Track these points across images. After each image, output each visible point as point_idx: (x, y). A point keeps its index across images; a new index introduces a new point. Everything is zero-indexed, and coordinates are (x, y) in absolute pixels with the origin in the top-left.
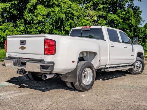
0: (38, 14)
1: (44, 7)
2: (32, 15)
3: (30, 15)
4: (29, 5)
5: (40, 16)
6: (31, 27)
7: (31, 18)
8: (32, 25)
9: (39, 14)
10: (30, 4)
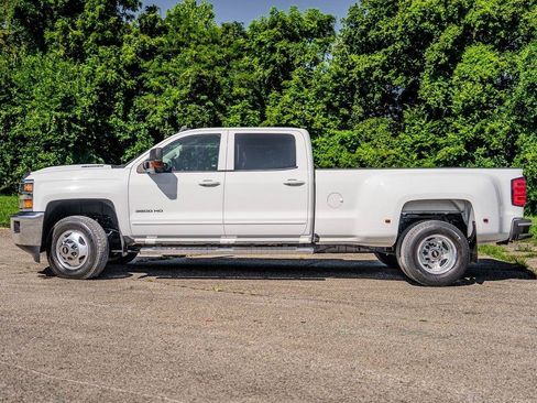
0: (463, 79)
1: (493, 49)
2: (446, 84)
3: (440, 86)
4: (432, 50)
5: (469, 84)
6: (442, 128)
7: (442, 97)
8: (447, 119)
9: (467, 78)
10: (436, 46)
